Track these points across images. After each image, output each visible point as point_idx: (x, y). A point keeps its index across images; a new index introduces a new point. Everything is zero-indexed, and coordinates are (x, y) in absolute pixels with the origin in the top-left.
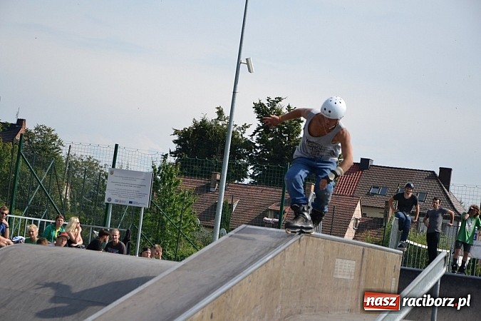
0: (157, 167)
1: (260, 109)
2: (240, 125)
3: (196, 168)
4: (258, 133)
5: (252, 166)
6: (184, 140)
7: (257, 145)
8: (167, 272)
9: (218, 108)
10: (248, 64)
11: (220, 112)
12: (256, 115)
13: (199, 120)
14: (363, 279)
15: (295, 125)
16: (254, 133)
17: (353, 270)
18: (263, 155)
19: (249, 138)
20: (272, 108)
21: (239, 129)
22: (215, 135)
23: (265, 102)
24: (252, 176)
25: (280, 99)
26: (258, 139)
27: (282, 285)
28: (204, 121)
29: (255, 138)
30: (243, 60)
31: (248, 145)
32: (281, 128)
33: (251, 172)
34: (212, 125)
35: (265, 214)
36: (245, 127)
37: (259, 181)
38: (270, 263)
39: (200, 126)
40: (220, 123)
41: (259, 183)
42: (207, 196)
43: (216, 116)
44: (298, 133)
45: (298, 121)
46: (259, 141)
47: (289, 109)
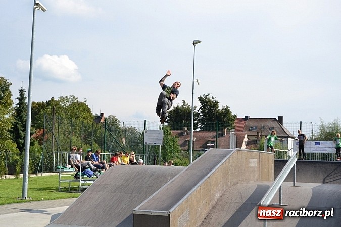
0: (161, 128)
1: (200, 99)
3: (177, 126)
5: (200, 123)
6: (170, 115)
7: (201, 114)
8: (183, 171)
10: (197, 81)
11: (184, 102)
12: (199, 102)
14: (260, 166)
15: (216, 105)
17: (256, 163)
18: (204, 118)
19: (197, 112)
20: (206, 99)
22: (183, 112)
23: (203, 96)
24: (200, 128)
25: (209, 95)
27: (230, 172)
28: (178, 107)
29: (200, 111)
30: (195, 80)
31: (197, 115)
32: (210, 106)
33: (199, 126)
34: (181, 108)
35: (207, 142)
36: (195, 107)
37: (203, 129)
38: (224, 163)
39: (176, 109)
40: (185, 107)
41: (203, 130)
42: (182, 137)
43: (183, 104)
44: (218, 108)
45: (217, 102)
46: (201, 113)
47: (213, 98)
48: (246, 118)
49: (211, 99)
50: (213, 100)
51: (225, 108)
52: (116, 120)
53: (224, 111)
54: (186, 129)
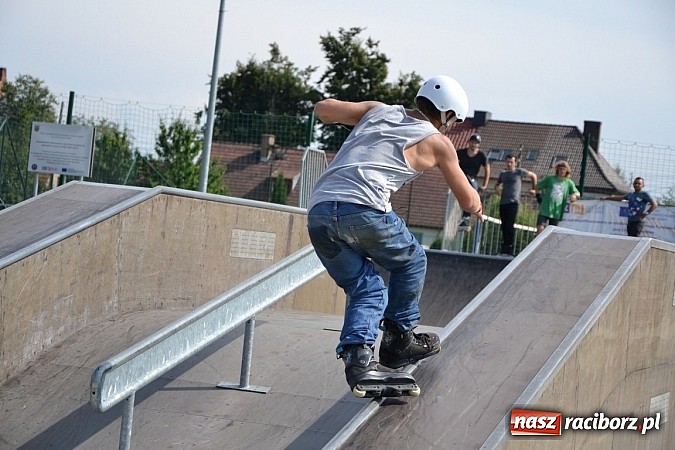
0: (167, 127)
1: (329, 44)
2: (303, 68)
4: (327, 79)
5: (320, 125)
6: (225, 91)
9: (271, 45)
11: (275, 51)
12: (324, 53)
13: (245, 63)
15: (379, 66)
16: (323, 79)
19: (315, 86)
20: (347, 44)
21: (302, 73)
22: (268, 82)
23: (337, 36)
24: (321, 140)
25: (357, 30)
26: (327, 87)
28: (251, 65)
29: (323, 85)
31: (315, 96)
32: (359, 71)
33: (319, 133)
34: (263, 70)
36: (310, 70)
37: (330, 145)
39: (246, 71)
40: (275, 66)
41: (330, 148)
42: (257, 168)
43: (269, 57)
44: (384, 77)
45: (383, 60)
46: (329, 90)
47: (370, 44)
48: (480, 118)
49: (364, 46)
50: (369, 51)
51: (409, 79)
52: (45, 93)
53: (404, 88)
54: (272, 141)
